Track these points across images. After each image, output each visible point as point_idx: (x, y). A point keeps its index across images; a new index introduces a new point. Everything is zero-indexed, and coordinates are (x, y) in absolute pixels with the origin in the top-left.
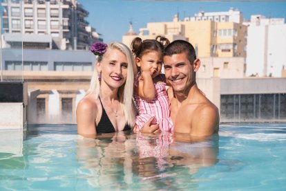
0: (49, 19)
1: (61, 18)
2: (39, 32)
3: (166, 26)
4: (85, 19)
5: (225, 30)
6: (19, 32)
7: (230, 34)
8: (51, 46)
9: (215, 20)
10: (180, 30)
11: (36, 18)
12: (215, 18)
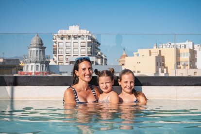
0: (80, 48)
1: (87, 47)
2: (74, 56)
3: (150, 51)
4: (98, 47)
5: (184, 53)
6: (62, 56)
7: (187, 55)
8: (95, 63)
9: (178, 47)
10: (158, 53)
11: (72, 48)
12: (178, 46)
